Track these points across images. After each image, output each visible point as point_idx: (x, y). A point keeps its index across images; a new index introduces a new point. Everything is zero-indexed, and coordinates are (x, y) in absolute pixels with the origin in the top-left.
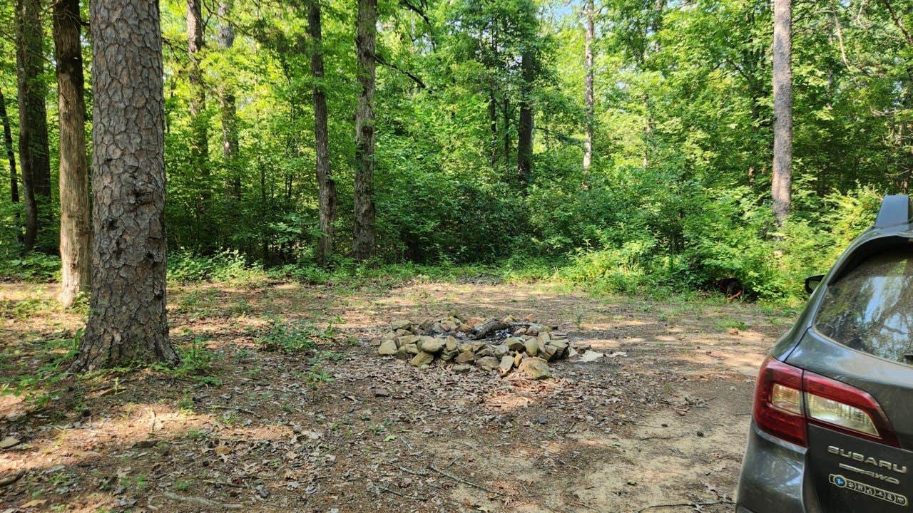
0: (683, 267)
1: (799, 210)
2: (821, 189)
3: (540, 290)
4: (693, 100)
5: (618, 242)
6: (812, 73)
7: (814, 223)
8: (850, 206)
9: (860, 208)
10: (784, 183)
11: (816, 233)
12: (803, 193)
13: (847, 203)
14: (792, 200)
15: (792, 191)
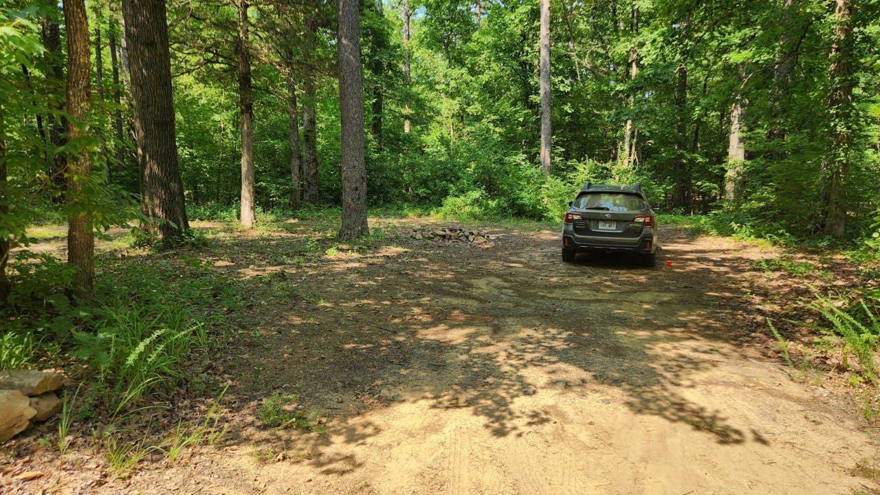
0: (506, 205)
1: (556, 171)
2: (567, 156)
3: (424, 220)
4: (498, 100)
5: (462, 191)
6: (562, 82)
7: (564, 178)
8: (582, 170)
9: (587, 171)
10: (547, 154)
11: (565, 185)
12: (558, 159)
13: (580, 167)
14: (551, 163)
15: (552, 158)
